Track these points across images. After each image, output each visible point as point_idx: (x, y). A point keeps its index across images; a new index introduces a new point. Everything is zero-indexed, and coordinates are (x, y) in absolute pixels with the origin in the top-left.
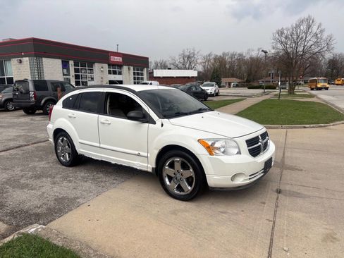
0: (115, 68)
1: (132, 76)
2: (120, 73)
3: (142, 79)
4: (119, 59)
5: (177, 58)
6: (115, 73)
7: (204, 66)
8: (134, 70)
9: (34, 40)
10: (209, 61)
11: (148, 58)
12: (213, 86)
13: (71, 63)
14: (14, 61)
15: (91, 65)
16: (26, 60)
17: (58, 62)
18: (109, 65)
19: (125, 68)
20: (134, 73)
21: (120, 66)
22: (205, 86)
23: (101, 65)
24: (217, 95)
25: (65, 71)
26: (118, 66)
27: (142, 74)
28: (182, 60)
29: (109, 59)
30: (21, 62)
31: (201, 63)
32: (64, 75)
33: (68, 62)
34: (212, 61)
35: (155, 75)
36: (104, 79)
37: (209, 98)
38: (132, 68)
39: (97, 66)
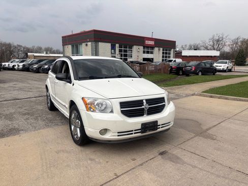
0: (148, 49)
1: (161, 55)
2: (152, 53)
3: (169, 57)
4: (152, 43)
5: (207, 41)
6: (148, 52)
7: (231, 48)
8: (163, 50)
9: (95, 31)
10: (237, 43)
11: (175, 42)
12: (226, 63)
13: (117, 45)
14: (84, 45)
15: (131, 47)
16: (89, 44)
17: (109, 45)
18: (144, 47)
19: (156, 49)
20: (163, 53)
21: (152, 47)
22: (219, 63)
23: (138, 47)
24: (230, 71)
25: (113, 51)
26: (151, 47)
27: (169, 54)
28: (211, 43)
29: (144, 42)
30: (87, 45)
31: (229, 45)
32: (112, 53)
33: (115, 45)
34: (239, 44)
35: (183, 55)
36: (140, 57)
37: (217, 73)
38: (161, 49)
39: (135, 48)
